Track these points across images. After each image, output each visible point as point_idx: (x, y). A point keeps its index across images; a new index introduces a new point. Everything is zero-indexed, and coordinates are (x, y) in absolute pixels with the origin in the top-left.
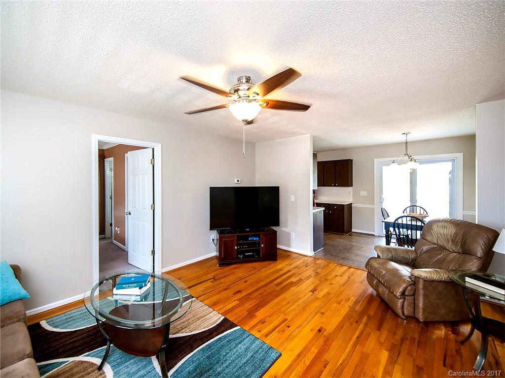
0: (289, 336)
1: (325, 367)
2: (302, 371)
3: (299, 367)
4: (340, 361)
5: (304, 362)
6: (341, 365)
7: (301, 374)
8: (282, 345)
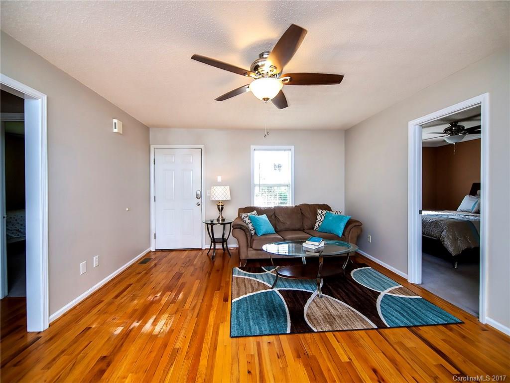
0: (239, 359)
1: (187, 353)
2: (206, 337)
3: (210, 337)
4: (172, 369)
5: (207, 344)
6: (172, 365)
7: (206, 335)
8: (236, 345)
